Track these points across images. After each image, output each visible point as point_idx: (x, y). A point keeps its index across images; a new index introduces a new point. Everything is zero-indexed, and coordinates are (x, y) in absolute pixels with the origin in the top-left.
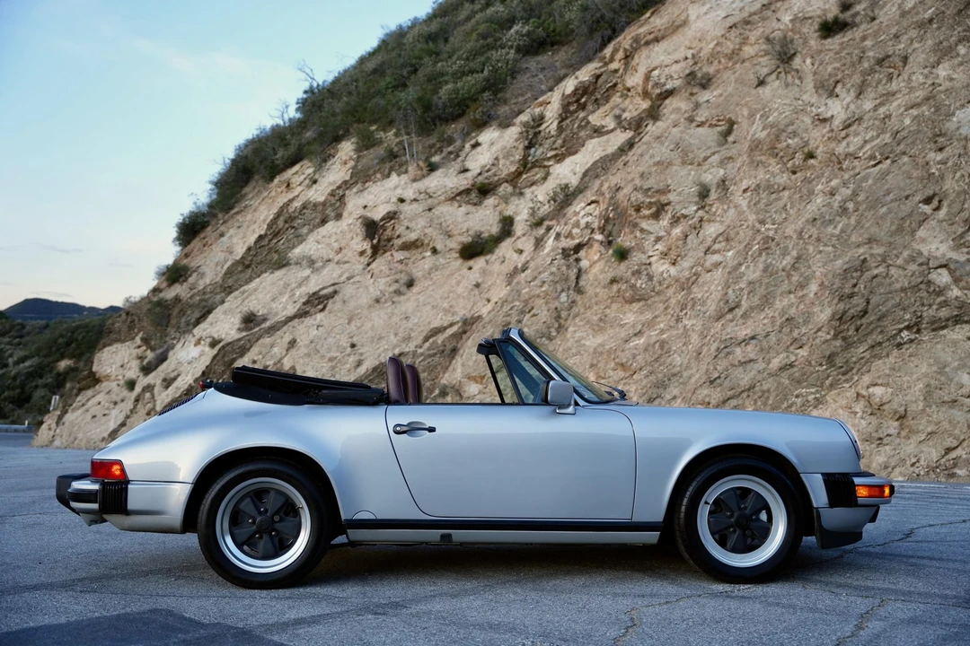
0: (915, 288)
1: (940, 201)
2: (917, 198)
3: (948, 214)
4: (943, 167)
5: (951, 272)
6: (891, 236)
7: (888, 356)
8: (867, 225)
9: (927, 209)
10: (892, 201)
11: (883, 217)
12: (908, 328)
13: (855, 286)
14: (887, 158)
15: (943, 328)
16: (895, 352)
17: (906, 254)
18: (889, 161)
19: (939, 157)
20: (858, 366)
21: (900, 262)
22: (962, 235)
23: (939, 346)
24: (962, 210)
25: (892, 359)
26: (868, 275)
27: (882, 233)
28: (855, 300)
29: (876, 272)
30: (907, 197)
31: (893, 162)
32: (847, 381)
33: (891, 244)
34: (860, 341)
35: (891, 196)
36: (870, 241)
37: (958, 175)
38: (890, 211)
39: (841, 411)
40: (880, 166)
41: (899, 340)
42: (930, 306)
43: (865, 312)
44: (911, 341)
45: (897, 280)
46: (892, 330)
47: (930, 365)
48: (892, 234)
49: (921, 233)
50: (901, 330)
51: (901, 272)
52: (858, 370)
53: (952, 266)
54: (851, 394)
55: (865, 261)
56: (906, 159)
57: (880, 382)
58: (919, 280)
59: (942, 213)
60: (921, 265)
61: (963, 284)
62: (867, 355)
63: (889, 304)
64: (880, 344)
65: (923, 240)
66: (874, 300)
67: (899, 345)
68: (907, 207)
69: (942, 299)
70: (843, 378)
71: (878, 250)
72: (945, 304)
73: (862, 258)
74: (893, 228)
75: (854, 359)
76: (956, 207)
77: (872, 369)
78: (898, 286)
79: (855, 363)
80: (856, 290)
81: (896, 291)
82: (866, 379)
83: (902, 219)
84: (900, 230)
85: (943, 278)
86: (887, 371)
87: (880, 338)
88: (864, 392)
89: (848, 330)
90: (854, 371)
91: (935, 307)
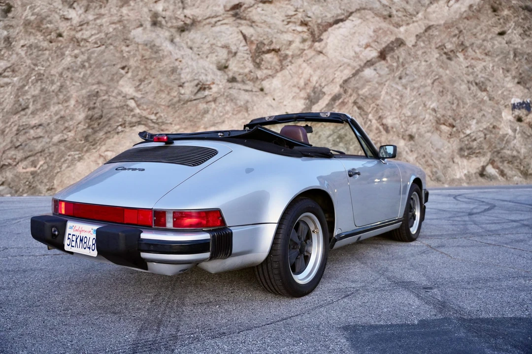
0: (122, 107)
1: (128, 69)
2: (119, 66)
3: (132, 76)
4: (129, 54)
5: (136, 102)
6: (108, 82)
7: (113, 137)
8: (96, 75)
9: (123, 72)
10: (108, 65)
11: (104, 72)
12: (121, 125)
13: (95, 103)
14: (103, 45)
15: (134, 126)
16: (116, 136)
17: (116, 91)
18: (104, 47)
19: (127, 49)
20: (99, 142)
21: (114, 94)
22: (139, 86)
23: (133, 134)
24: (137, 75)
25: (114, 139)
26: (100, 99)
27: (104, 79)
28: (96, 110)
29: (104, 98)
30: (114, 65)
31: (106, 47)
32: (94, 149)
33: (108, 86)
34: (100, 130)
35: (106, 64)
36: (99, 83)
37: (135, 59)
38: (107, 70)
39: (92, 163)
40: (99, 48)
41: (117, 131)
42: (128, 116)
43: (101, 117)
44: (122, 131)
45: (114, 103)
46: (115, 125)
47: (130, 143)
48: (109, 81)
49: (121, 82)
50: (118, 126)
51: (115, 99)
52: (100, 144)
53: (136, 99)
54: (97, 155)
55: (98, 92)
56: (112, 47)
57: (110, 149)
58: (124, 104)
59: (129, 75)
60: (123, 97)
61: (141, 107)
62: (104, 137)
63: (112, 113)
64: (109, 132)
65: (122, 86)
66: (105, 111)
67: (118, 133)
68: (114, 70)
69: (132, 113)
70: (92, 147)
71: (104, 88)
72: (134, 116)
73: (96, 90)
74: (109, 78)
75: (98, 138)
76: (135, 73)
77: (107, 143)
78: (114, 106)
79: (98, 140)
80: (96, 105)
81: (114, 108)
82: (103, 148)
83: (113, 75)
84: (112, 80)
85: (132, 104)
86: (113, 145)
87: (109, 129)
88: (103, 154)
89: (94, 124)
90: (98, 144)
91: (130, 117)
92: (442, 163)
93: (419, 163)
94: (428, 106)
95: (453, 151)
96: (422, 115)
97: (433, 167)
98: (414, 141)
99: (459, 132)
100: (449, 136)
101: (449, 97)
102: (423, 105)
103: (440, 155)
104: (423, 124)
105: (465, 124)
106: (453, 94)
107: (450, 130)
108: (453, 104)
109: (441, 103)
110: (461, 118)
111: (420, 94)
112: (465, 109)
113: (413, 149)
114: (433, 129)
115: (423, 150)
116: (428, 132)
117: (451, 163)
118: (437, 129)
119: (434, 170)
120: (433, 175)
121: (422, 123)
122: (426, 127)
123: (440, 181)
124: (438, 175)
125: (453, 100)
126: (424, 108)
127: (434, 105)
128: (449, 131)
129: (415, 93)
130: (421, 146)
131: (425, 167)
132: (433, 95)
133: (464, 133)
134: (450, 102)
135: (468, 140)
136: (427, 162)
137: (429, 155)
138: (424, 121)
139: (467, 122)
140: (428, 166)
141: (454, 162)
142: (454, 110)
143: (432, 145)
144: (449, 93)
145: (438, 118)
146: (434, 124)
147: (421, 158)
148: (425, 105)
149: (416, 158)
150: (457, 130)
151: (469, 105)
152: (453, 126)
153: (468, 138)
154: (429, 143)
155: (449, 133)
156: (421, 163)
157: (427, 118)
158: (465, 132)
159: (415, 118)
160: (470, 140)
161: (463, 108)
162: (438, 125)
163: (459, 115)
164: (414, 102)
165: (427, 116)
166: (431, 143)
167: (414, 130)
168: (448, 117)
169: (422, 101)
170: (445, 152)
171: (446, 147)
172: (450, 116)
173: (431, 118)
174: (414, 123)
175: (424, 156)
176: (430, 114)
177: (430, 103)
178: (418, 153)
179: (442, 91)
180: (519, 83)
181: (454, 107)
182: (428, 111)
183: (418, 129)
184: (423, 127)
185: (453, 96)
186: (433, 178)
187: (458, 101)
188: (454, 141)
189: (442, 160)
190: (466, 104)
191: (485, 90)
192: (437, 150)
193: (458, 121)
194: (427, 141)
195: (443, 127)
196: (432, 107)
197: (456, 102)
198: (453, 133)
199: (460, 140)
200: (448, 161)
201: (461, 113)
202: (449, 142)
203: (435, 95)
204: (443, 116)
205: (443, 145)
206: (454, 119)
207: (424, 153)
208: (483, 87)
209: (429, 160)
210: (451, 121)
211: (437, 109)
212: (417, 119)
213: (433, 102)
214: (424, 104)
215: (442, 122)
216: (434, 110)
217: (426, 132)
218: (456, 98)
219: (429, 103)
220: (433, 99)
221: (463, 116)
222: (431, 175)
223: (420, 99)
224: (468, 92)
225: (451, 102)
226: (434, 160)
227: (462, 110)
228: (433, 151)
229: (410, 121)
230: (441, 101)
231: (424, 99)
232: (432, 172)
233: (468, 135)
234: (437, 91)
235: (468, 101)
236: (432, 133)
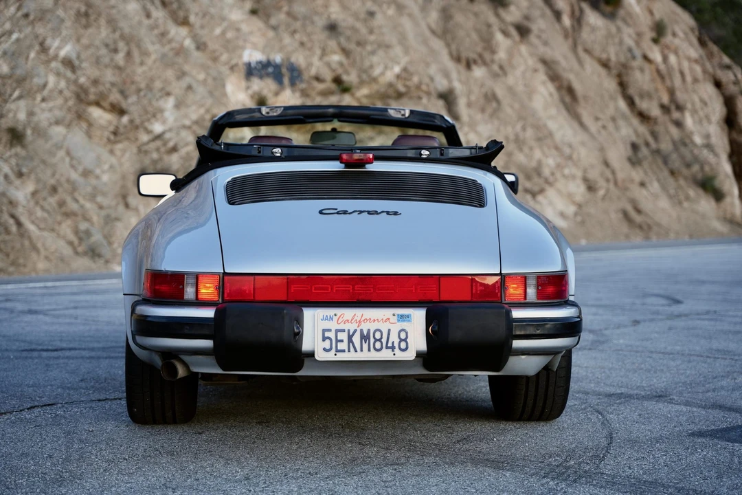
92: (101, 207)
93: (43, 208)
94: (52, 52)
95: (124, 177)
96: (38, 75)
97: (80, 218)
98: (23, 146)
99: (137, 128)
100: (112, 137)
101: (104, 32)
102: (37, 47)
103: (95, 188)
104: (43, 100)
105: (150, 109)
106: (112, 23)
107: (115, 122)
108: (116, 51)
109: (87, 47)
110: (139, 90)
111: (26, 16)
112: (144, 68)
113: (24, 170)
114: (69, 117)
115: (49, 172)
116: (57, 123)
117: (121, 208)
118: (80, 116)
119: (83, 226)
120: (81, 239)
121: (39, 98)
122: (50, 110)
123: (99, 256)
124: (93, 239)
125: (115, 42)
126: (43, 57)
127: (67, 50)
128: (110, 123)
129: (12, 9)
130: (44, 162)
131: (59, 218)
132: (62, 21)
133: (148, 132)
134: (107, 45)
135: (158, 150)
136: (62, 204)
137: (66, 185)
138: (46, 93)
139: (154, 103)
140: (67, 215)
141: (127, 206)
142: (119, 68)
143: (72, 158)
144: (103, 21)
145: (81, 86)
146: (71, 103)
147: (44, 193)
148: (44, 49)
149: (34, 194)
150: (131, 121)
151: (153, 57)
152: (122, 112)
153: (158, 143)
154: (61, 153)
155: (112, 128)
156: (47, 207)
157: (51, 85)
158: (150, 127)
159: (21, 81)
160: (163, 149)
161: (142, 63)
162: (83, 106)
163: (133, 83)
164: (15, 36)
165: (52, 79)
166: (68, 153)
167: (22, 116)
168: (108, 86)
169: (37, 37)
170: (105, 178)
171: (106, 167)
172: (113, 84)
173: (63, 84)
174: (20, 98)
175: (54, 190)
176: (58, 74)
177: (56, 43)
178: (38, 181)
179: (87, 15)
180: (254, 12)
181: (120, 58)
182: (53, 64)
183: (31, 114)
184: (43, 110)
185: (114, 31)
186: (80, 249)
187: (128, 44)
188: (124, 151)
189: (99, 199)
190: (146, 54)
191: (185, 22)
192: (86, 173)
193: (133, 99)
194: (58, 147)
195: (96, 113)
196: (62, 53)
197: (121, 45)
198: (122, 130)
199: (140, 150)
200: (114, 203)
201: (138, 79)
202: (112, 152)
203: (68, 23)
204: (96, 82)
205: (99, 160)
206: (122, 92)
207: (52, 181)
208: (181, 14)
209: (69, 200)
210: (115, 97)
211: (76, 63)
212: (27, 85)
213: (64, 42)
214: (42, 44)
215: (92, 97)
216: (68, 63)
217: (51, 124)
218: (122, 37)
219: (54, 44)
220: (64, 33)
221: (143, 85)
222: (76, 241)
223: (28, 30)
224: (146, 22)
225: (112, 47)
226: (82, 201)
227: (140, 70)
228: (74, 176)
229: (9, 91)
230: (85, 41)
231: (40, 30)
232: (76, 232)
233: (159, 137)
234: (72, 12)
235: (151, 48)
236: (68, 126)
